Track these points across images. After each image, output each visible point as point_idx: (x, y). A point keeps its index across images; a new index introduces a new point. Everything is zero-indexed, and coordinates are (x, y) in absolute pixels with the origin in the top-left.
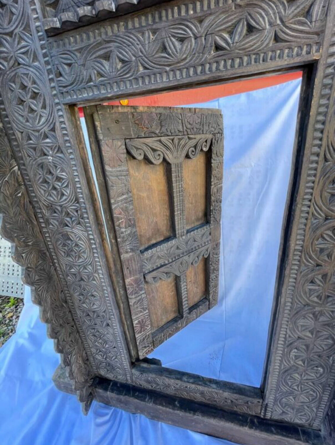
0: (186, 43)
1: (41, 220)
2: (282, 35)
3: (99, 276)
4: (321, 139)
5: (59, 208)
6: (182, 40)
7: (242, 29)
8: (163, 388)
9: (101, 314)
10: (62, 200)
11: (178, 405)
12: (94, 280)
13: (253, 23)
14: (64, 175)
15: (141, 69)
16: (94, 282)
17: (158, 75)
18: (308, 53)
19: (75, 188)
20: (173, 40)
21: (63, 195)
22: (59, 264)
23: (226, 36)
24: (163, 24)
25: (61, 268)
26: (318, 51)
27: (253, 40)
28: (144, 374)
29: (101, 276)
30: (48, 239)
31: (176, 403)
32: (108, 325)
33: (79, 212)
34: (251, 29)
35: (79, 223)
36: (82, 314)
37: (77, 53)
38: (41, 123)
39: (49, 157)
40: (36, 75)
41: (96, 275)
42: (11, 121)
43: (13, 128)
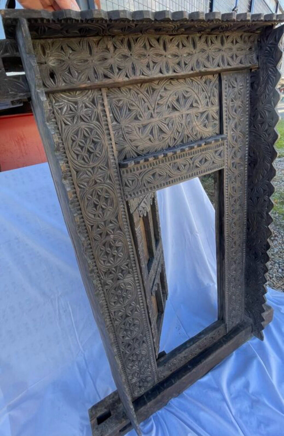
2: (214, 162)
5: (114, 269)
7: (204, 160)
10: (117, 262)
11: (191, 367)
12: (136, 310)
14: (120, 244)
16: (136, 312)
19: (128, 249)
20: (182, 165)
21: (118, 257)
29: (141, 304)
31: (189, 367)
32: (143, 342)
33: (129, 266)
35: (129, 273)
37: (138, 174)
38: (108, 215)
39: (111, 236)
40: (108, 188)
41: (138, 306)
42: (85, 221)
43: (87, 225)
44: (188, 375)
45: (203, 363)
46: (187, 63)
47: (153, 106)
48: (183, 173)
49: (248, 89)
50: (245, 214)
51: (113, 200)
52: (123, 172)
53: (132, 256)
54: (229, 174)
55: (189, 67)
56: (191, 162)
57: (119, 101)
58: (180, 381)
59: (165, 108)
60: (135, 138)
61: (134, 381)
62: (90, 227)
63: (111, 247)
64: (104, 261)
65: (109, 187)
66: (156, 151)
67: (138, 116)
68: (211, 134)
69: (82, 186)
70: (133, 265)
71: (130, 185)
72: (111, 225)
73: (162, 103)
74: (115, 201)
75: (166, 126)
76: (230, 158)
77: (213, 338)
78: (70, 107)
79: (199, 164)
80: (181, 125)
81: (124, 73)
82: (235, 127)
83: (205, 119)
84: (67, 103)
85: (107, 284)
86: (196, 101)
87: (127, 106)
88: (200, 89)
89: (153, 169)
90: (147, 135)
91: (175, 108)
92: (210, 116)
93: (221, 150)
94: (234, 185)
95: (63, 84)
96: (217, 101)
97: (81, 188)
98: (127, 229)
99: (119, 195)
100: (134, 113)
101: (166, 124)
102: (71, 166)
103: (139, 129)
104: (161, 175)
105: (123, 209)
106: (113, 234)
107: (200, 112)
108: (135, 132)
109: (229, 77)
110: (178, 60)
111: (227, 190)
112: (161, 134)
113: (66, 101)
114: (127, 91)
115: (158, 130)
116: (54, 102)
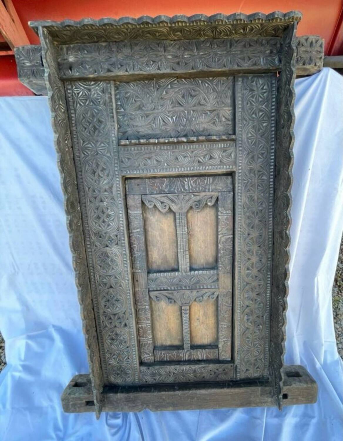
0: (186, 158)
1: (88, 243)
2: (222, 161)
3: (125, 282)
4: (241, 199)
5: (104, 234)
6: (185, 157)
7: (208, 157)
8: (165, 378)
9: (121, 315)
10: (107, 229)
13: (212, 155)
14: (112, 213)
15: (166, 165)
17: (174, 169)
18: (232, 168)
19: (119, 221)
20: (181, 156)
21: (109, 225)
22: (94, 276)
23: (202, 158)
24: (177, 150)
26: (235, 168)
27: (212, 161)
28: (150, 368)
29: (127, 282)
30: (90, 257)
31: (176, 387)
32: (126, 325)
33: (118, 236)
34: (211, 158)
35: (117, 244)
36: (104, 318)
37: (134, 154)
38: (104, 183)
39: (105, 203)
40: (107, 160)
41: (123, 281)
42: (84, 181)
43: (84, 185)
46: (187, 62)
47: (157, 99)
48: (182, 164)
50: (270, 234)
51: (109, 173)
52: (121, 150)
53: (122, 228)
54: (244, 180)
55: (189, 66)
56: (192, 155)
57: (127, 93)
58: (159, 393)
59: (168, 102)
60: (138, 124)
61: (112, 362)
62: (87, 188)
63: (104, 213)
64: (96, 223)
67: (142, 107)
68: (221, 133)
69: (86, 153)
70: (122, 238)
71: (126, 162)
72: (106, 193)
73: (166, 98)
74: (111, 173)
75: (170, 119)
76: (245, 161)
77: (215, 373)
78: (85, 93)
79: (202, 159)
80: (185, 120)
81: (124, 68)
82: (254, 131)
83: (215, 118)
84: (83, 90)
85: (96, 246)
86: (205, 99)
87: (133, 97)
88: (209, 89)
89: (150, 153)
90: (149, 124)
91: (179, 103)
92: (221, 115)
93: (232, 150)
94: (251, 194)
95: (77, 74)
96: (229, 101)
97: (84, 154)
98: (120, 202)
99: (116, 169)
100: (138, 103)
101: (168, 116)
102: (79, 135)
103: (142, 117)
104: (157, 161)
105: (118, 182)
106: (107, 202)
107: (209, 111)
108: (138, 119)
109: (245, 80)
110: (177, 60)
111: (241, 197)
112: (164, 125)
113: (82, 88)
114: (135, 86)
115: (161, 121)
116: (74, 88)
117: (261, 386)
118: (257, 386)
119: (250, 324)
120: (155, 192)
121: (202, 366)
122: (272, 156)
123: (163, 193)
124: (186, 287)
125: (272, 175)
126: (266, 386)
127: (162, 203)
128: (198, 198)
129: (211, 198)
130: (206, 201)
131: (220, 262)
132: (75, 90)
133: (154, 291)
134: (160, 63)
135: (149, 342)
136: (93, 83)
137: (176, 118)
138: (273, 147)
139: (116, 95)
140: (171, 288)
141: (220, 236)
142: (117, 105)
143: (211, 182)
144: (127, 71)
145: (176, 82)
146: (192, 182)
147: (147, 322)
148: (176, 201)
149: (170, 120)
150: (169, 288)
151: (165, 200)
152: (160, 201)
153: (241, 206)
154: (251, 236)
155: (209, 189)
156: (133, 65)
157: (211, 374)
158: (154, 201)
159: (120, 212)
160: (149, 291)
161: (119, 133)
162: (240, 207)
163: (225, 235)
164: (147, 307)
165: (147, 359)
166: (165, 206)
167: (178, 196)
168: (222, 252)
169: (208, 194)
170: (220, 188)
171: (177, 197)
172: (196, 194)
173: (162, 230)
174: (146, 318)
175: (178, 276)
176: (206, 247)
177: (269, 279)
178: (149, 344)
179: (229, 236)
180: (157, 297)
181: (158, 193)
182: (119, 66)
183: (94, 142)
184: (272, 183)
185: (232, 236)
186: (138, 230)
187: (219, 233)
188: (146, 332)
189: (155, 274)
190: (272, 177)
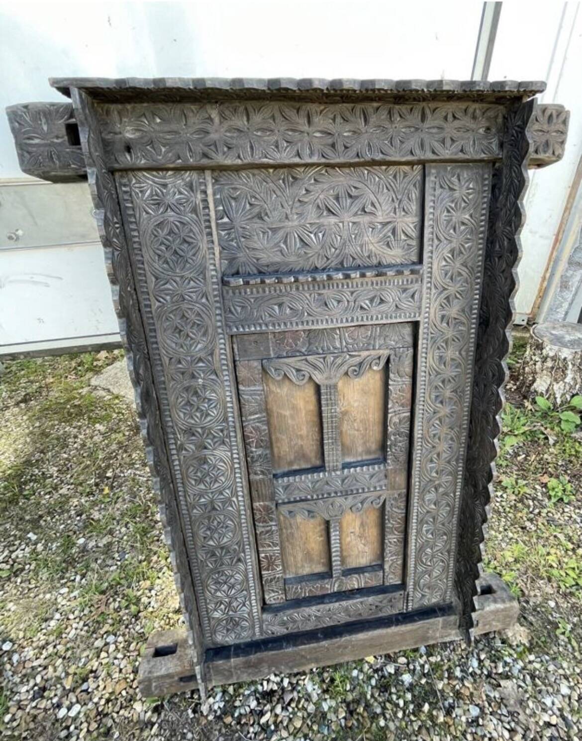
2: (399, 306)
3: (238, 499)
4: (426, 363)
5: (199, 430)
6: (338, 302)
7: (377, 300)
10: (206, 421)
11: (321, 636)
13: (383, 298)
14: (213, 396)
15: (306, 315)
16: (230, 508)
17: (320, 320)
18: (415, 316)
19: (225, 408)
21: (208, 415)
22: (185, 497)
23: (367, 302)
25: (186, 501)
26: (419, 316)
27: (383, 307)
29: (240, 499)
32: (239, 560)
33: (225, 433)
35: (223, 443)
36: (205, 556)
37: (252, 300)
38: (197, 349)
39: (200, 380)
40: (202, 310)
41: (234, 499)
42: (161, 348)
43: (162, 355)
44: (312, 645)
45: (343, 639)
46: (348, 145)
47: (290, 203)
48: (333, 313)
49: (485, 195)
50: (466, 409)
51: (206, 330)
52: (228, 292)
53: (231, 419)
54: (432, 333)
55: (352, 152)
56: (351, 299)
57: (235, 189)
58: (295, 649)
59: (311, 208)
60: (256, 246)
61: (217, 615)
62: (167, 359)
63: (198, 396)
64: (185, 414)
65: (204, 309)
66: (291, 271)
67: (263, 215)
68: (399, 261)
69: (162, 300)
70: (232, 434)
71: (237, 313)
72: (201, 364)
73: (306, 200)
74: (210, 331)
75: (312, 236)
76: (435, 305)
77: (377, 606)
78: (156, 191)
79: (367, 305)
80: (339, 238)
81: (234, 153)
82: (450, 256)
83: (390, 234)
84: (151, 185)
85: (186, 450)
86: (373, 205)
87: (247, 198)
88: (381, 187)
89: (279, 296)
90: (277, 245)
91: (329, 211)
92: (399, 231)
93: (415, 289)
94: (441, 354)
95: (143, 162)
96: (414, 208)
97: (160, 302)
98: (227, 377)
99: (219, 324)
100: (256, 210)
101: (311, 232)
102: (147, 269)
103: (264, 233)
104: (291, 309)
105: (222, 346)
106: (204, 379)
107: (381, 223)
108: (256, 237)
109: (442, 173)
110: (330, 141)
111: (426, 358)
112: (303, 247)
113: (151, 183)
114: (249, 178)
115: (298, 240)
116: (134, 181)
117: (443, 615)
118: (438, 617)
119: (430, 536)
120: (285, 354)
121: (358, 600)
122: (476, 294)
123: (298, 354)
124: (336, 493)
125: (474, 324)
126: (449, 615)
127: (298, 370)
128: (357, 360)
129: (379, 358)
130: (370, 365)
131: (390, 453)
132: (137, 185)
133: (284, 503)
134: (299, 144)
135: (277, 576)
136: (170, 173)
137: (323, 236)
138: (479, 281)
139: (214, 194)
140: (312, 497)
141: (390, 415)
142: (216, 212)
143: (378, 334)
144: (239, 157)
145: (323, 172)
146: (347, 335)
147: (275, 548)
148: (322, 366)
149: (314, 238)
150: (309, 497)
151: (304, 365)
152: (294, 368)
153: (425, 372)
154: (438, 415)
155: (374, 346)
156: (252, 148)
157: (371, 610)
158: (285, 368)
159: (228, 394)
160: (277, 505)
161: (222, 261)
162: (423, 374)
163: (398, 414)
164: (274, 528)
165: (274, 599)
166: (304, 375)
167: (324, 358)
168: (392, 438)
169: (373, 353)
170: (393, 343)
171: (322, 360)
172: (354, 353)
173: (294, 408)
174: (272, 543)
175: (323, 478)
176: (366, 429)
177: (461, 473)
178: (278, 578)
179: (405, 414)
180: (290, 512)
181: (290, 355)
182: (226, 149)
183: (178, 279)
184: (473, 336)
185: (408, 414)
186: (257, 416)
187: (390, 411)
188: (273, 563)
189: (286, 479)
190: (474, 326)
